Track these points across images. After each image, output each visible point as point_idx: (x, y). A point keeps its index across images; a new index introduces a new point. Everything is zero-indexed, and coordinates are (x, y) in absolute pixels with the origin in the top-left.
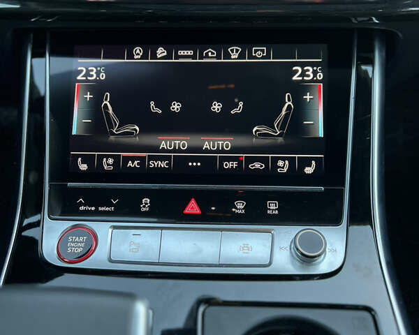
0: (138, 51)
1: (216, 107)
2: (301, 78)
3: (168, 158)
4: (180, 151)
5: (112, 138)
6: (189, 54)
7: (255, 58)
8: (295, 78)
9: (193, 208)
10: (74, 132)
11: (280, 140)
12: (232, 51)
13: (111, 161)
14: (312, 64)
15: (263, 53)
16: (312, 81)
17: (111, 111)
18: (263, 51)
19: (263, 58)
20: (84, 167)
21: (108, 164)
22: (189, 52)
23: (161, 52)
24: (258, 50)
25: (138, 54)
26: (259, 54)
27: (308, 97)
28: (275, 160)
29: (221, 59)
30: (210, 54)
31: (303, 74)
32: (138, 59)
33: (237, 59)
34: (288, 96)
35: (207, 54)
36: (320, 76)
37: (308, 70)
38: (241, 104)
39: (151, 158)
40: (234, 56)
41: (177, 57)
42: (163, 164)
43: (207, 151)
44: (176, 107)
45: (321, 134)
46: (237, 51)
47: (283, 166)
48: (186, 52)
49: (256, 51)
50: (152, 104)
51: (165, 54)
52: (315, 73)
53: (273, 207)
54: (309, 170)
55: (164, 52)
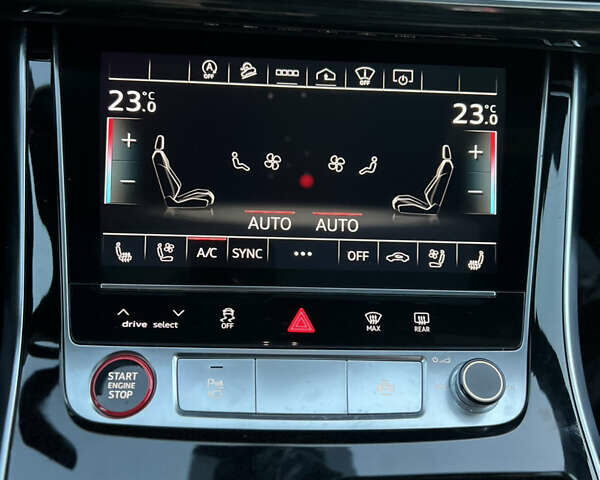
0: (209, 67)
1: (337, 164)
2: (465, 122)
3: (262, 244)
4: (280, 232)
5: (171, 210)
6: (293, 75)
7: (397, 86)
8: (457, 121)
9: (301, 323)
10: (107, 199)
11: (434, 217)
12: (361, 73)
13: (170, 248)
14: (482, 100)
15: (410, 79)
16: (482, 126)
17: (167, 167)
18: (409, 75)
19: (409, 86)
20: (126, 257)
21: (165, 252)
22: (293, 72)
23: (247, 70)
24: (401, 74)
25: (210, 72)
26: (403, 80)
27: (475, 152)
28: (425, 249)
29: (344, 86)
30: (326, 76)
31: (469, 116)
32: (210, 80)
33: (369, 86)
34: (447, 148)
35: (321, 76)
36: (494, 120)
37: (476, 110)
38: (374, 160)
39: (234, 243)
40: (365, 81)
41: (274, 79)
42: (254, 254)
43: (322, 233)
44: (273, 162)
45: (493, 210)
46: (369, 73)
47: (437, 258)
48: (287, 71)
49: (398, 75)
50: (235, 156)
51: (254, 73)
52: (486, 114)
53: (422, 321)
54: (474, 265)
55: (253, 70)
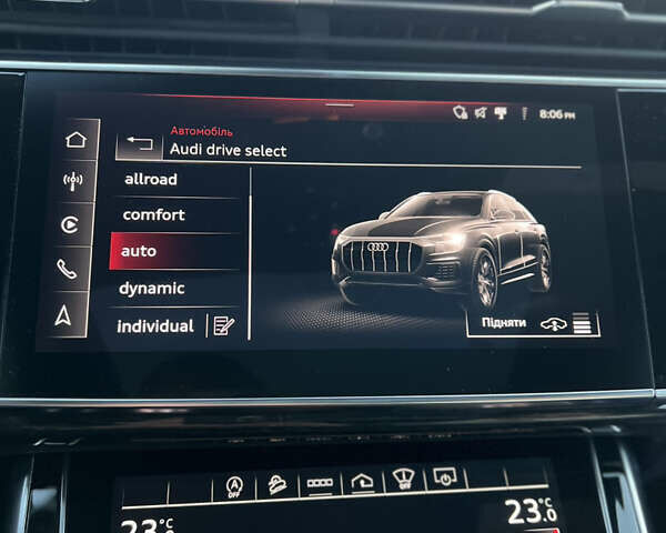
0: (235, 485)
2: (522, 521)
7: (440, 486)
8: (513, 520)
12: (400, 475)
14: (535, 494)
15: (452, 478)
16: (541, 525)
18: (450, 473)
19: (453, 486)
23: (276, 483)
24: (443, 473)
25: (234, 490)
26: (446, 479)
29: (382, 491)
31: (525, 513)
32: (235, 499)
33: (411, 490)
36: (552, 515)
37: (531, 505)
40: (405, 484)
41: (307, 491)
46: (408, 475)
49: (440, 474)
51: (284, 487)
52: (543, 509)
55: (282, 484)
